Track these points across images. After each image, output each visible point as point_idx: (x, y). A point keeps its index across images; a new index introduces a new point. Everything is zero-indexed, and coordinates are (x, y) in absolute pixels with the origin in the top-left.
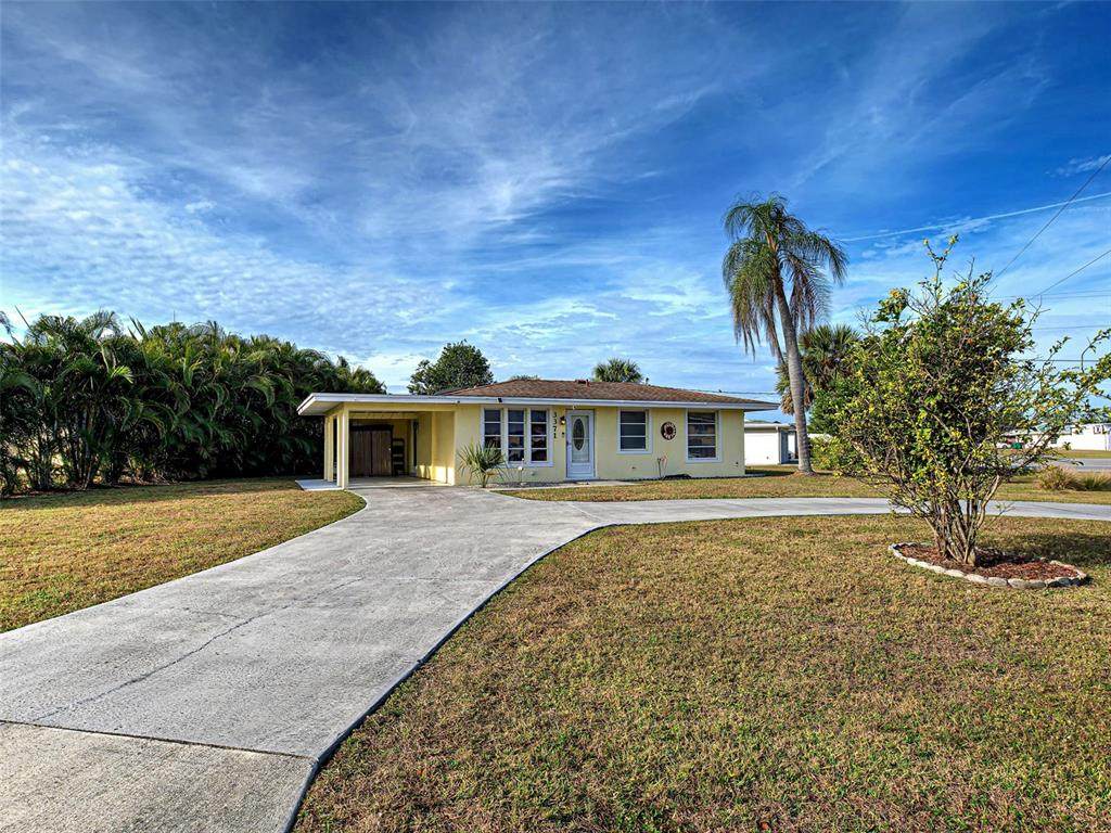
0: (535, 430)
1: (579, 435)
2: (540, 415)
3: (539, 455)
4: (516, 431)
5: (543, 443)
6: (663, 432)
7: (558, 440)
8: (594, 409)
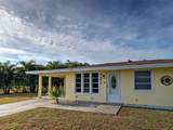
0: (94, 81)
1: (114, 84)
2: (95, 75)
3: (96, 91)
4: (86, 81)
5: (97, 86)
6: (162, 81)
7: (103, 84)
8: (120, 71)
